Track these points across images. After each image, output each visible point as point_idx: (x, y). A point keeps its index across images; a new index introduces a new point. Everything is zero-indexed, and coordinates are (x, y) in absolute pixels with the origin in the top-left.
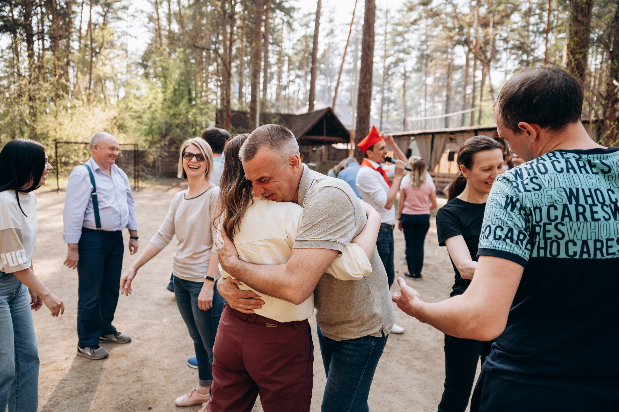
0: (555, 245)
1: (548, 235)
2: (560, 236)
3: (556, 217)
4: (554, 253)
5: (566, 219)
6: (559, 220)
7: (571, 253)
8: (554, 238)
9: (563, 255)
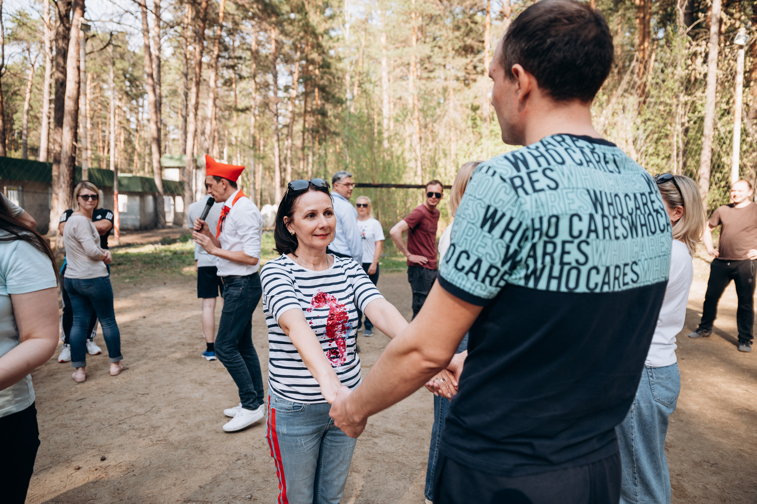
0: (574, 273)
1: (567, 258)
2: (582, 259)
3: (581, 232)
4: (572, 285)
5: (593, 235)
6: (583, 237)
7: (592, 285)
8: (574, 264)
9: (582, 289)
